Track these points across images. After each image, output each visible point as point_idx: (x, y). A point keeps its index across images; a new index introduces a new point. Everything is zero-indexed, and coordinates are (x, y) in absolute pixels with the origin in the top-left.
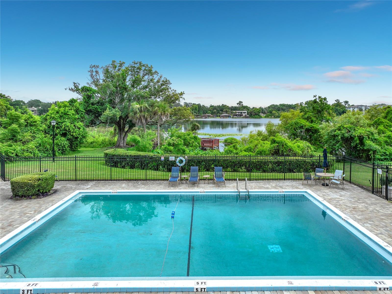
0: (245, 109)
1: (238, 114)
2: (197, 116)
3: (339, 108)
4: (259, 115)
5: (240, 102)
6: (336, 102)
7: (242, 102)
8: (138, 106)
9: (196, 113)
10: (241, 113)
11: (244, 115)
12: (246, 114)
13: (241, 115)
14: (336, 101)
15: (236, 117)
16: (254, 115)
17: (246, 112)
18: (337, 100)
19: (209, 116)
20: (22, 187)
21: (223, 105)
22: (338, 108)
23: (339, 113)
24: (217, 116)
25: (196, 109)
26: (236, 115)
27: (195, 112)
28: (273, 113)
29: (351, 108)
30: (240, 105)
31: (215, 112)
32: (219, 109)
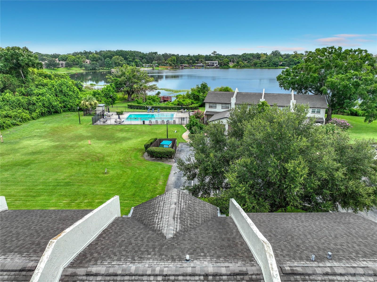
0: (217, 59)
1: (210, 64)
2: (176, 66)
4: (227, 66)
5: (215, 52)
6: (294, 53)
7: (216, 52)
9: (175, 64)
10: (213, 63)
11: (215, 65)
12: (217, 64)
13: (213, 65)
15: (208, 67)
16: (224, 65)
17: (217, 62)
18: (295, 51)
19: (185, 66)
21: (199, 55)
22: (295, 59)
24: (193, 66)
25: (174, 60)
26: (209, 65)
27: (173, 63)
28: (240, 63)
30: (214, 55)
31: (191, 63)
32: (195, 60)
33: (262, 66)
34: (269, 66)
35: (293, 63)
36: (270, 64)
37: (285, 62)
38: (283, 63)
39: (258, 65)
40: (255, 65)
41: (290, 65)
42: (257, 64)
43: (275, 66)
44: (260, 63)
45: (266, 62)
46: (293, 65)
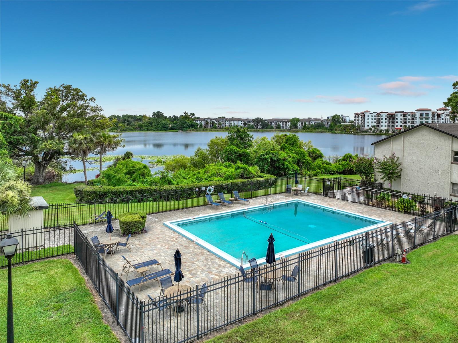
3: (188, 121)
6: (185, 115)
8: (81, 137)
14: (184, 113)
18: (186, 112)
20: (135, 225)
22: (186, 120)
23: (188, 126)
28: (119, 126)
29: (199, 121)
33: (149, 129)
34: (158, 130)
35: (186, 125)
36: (158, 127)
37: (175, 125)
38: (173, 126)
39: (144, 128)
40: (140, 129)
41: (183, 128)
42: (142, 127)
43: (165, 129)
44: (146, 126)
45: (153, 125)
46: (186, 127)
